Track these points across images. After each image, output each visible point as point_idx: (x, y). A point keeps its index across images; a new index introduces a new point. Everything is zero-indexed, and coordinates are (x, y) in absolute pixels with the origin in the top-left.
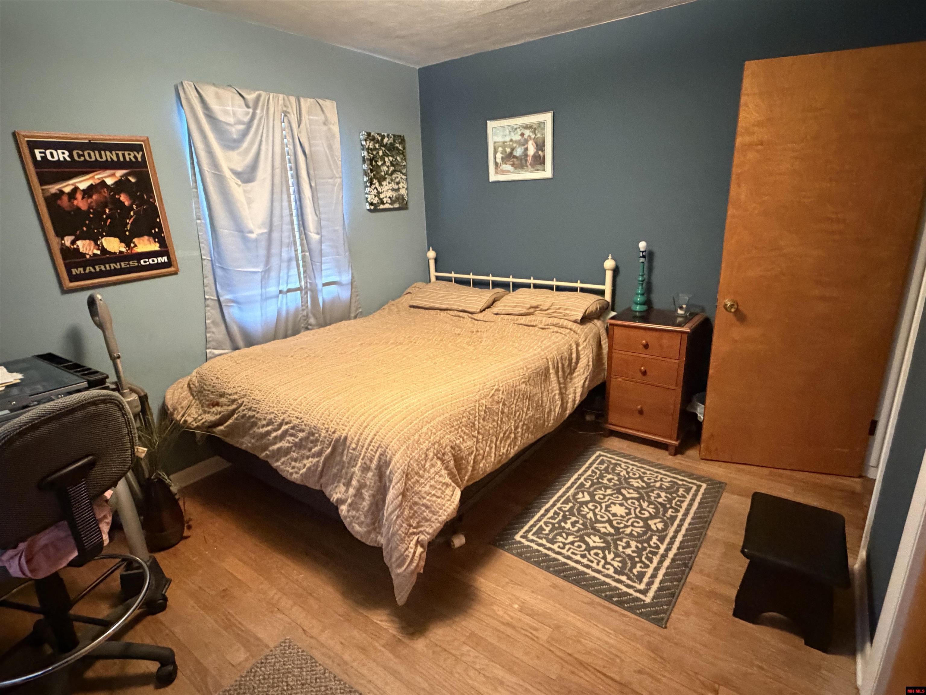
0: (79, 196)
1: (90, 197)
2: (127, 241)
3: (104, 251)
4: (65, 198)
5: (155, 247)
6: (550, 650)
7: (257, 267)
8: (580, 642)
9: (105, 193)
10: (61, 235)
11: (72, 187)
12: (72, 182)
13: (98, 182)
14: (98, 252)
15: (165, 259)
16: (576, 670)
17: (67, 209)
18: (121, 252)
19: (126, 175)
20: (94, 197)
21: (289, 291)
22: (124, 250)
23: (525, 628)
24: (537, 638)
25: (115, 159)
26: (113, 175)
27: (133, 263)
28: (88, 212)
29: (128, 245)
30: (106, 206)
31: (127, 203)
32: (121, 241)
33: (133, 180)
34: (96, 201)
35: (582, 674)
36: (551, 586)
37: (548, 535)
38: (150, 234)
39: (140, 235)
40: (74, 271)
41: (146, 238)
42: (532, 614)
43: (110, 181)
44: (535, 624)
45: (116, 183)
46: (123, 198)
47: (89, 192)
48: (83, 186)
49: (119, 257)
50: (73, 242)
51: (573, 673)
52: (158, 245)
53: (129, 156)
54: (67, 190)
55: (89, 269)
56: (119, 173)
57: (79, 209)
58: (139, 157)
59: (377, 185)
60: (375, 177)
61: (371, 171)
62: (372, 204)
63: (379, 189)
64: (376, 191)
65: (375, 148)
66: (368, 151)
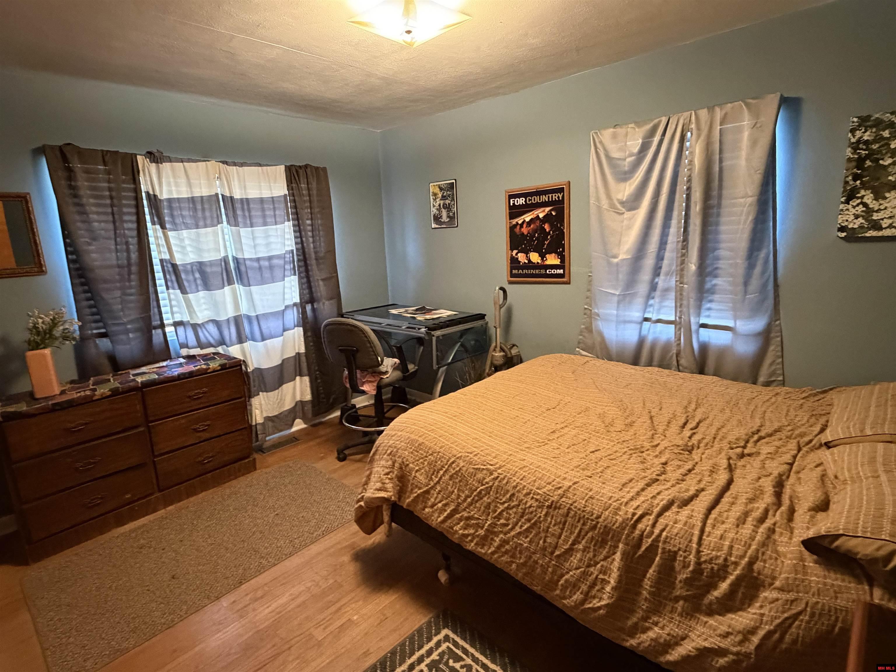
0: (525, 226)
1: (530, 226)
2: (543, 256)
3: (529, 261)
4: (518, 227)
5: (557, 262)
6: (301, 634)
7: (616, 289)
8: (297, 658)
9: (538, 223)
10: (512, 250)
11: (522, 220)
12: (522, 217)
13: (535, 216)
14: (527, 261)
15: (561, 271)
16: (275, 648)
17: (518, 234)
18: (538, 263)
19: (551, 210)
20: (532, 226)
21: (659, 321)
22: (540, 262)
23: (331, 621)
24: (317, 628)
25: (547, 200)
26: (544, 211)
27: (543, 271)
28: (527, 236)
29: (542, 259)
30: (536, 232)
31: (547, 230)
32: (540, 256)
33: (554, 213)
34: (532, 229)
35: (270, 652)
36: (368, 650)
37: (447, 664)
38: (556, 252)
39: (550, 253)
40: (514, 272)
41: (554, 254)
42: (342, 628)
43: (541, 216)
44: (331, 628)
45: (544, 217)
46: (547, 227)
47: (529, 223)
48: (527, 219)
49: (537, 266)
50: (517, 254)
51: (274, 646)
52: (559, 260)
53: (555, 197)
54: (520, 222)
55: (520, 271)
56: (548, 209)
57: (523, 234)
58: (561, 196)
59: (869, 198)
60: (864, 186)
61: (856, 177)
62: (842, 229)
63: (873, 205)
64: (861, 208)
65: (878, 139)
66: (855, 147)
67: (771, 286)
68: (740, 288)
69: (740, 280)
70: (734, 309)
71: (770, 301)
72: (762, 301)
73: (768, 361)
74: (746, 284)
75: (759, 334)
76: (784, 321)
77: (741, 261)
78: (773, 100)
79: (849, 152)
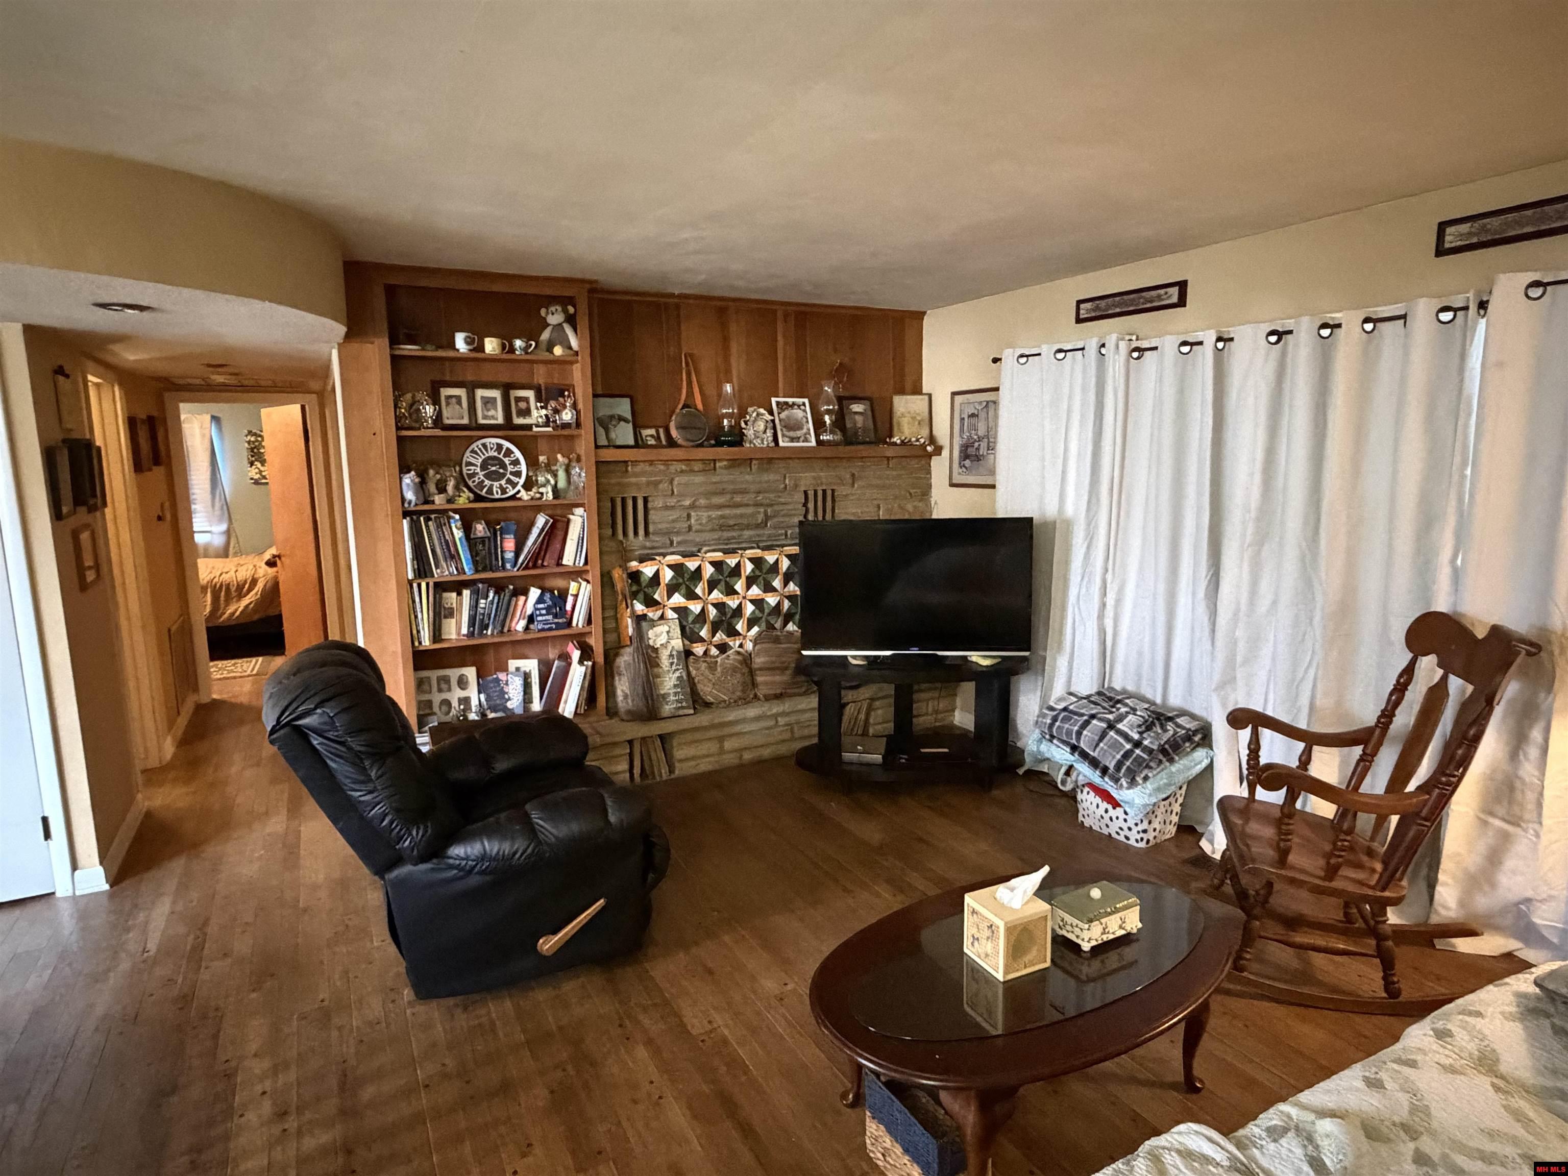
59: (259, 465)
60: (256, 460)
61: (252, 456)
62: (252, 479)
63: (262, 469)
64: (257, 470)
65: (257, 441)
66: (249, 442)
67: (225, 507)
68: (210, 509)
69: (210, 503)
70: (209, 521)
71: (226, 512)
72: (223, 514)
73: (232, 545)
74: (213, 506)
75: (224, 533)
76: (235, 525)
77: (208, 496)
78: (208, 417)
79: (246, 445)
